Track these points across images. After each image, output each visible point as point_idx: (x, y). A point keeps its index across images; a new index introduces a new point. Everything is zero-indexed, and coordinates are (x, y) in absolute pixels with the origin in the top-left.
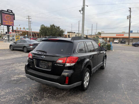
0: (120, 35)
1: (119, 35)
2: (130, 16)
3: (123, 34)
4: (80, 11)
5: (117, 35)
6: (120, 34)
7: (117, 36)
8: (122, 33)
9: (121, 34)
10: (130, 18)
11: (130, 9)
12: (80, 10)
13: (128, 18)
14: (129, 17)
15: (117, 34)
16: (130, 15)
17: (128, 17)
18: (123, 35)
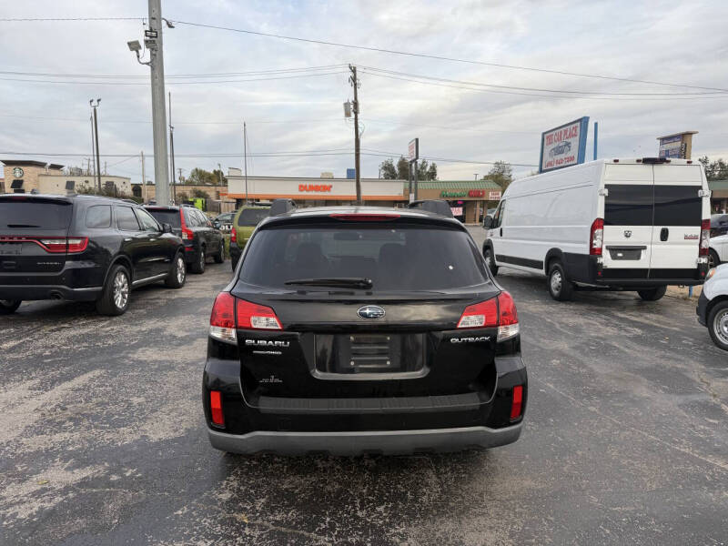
0: (317, 188)
1: (312, 188)
2: (356, 104)
3: (328, 184)
4: (134, 46)
5: (302, 188)
6: (314, 184)
7: (305, 193)
8: (321, 179)
9: (320, 184)
10: (356, 113)
11: (354, 71)
12: (137, 43)
13: (348, 115)
14: (352, 106)
15: (304, 183)
16: (356, 98)
17: (346, 105)
18: (328, 188)
